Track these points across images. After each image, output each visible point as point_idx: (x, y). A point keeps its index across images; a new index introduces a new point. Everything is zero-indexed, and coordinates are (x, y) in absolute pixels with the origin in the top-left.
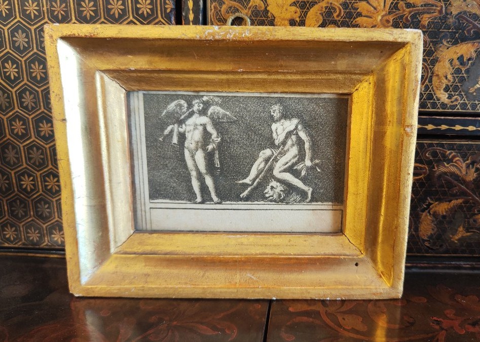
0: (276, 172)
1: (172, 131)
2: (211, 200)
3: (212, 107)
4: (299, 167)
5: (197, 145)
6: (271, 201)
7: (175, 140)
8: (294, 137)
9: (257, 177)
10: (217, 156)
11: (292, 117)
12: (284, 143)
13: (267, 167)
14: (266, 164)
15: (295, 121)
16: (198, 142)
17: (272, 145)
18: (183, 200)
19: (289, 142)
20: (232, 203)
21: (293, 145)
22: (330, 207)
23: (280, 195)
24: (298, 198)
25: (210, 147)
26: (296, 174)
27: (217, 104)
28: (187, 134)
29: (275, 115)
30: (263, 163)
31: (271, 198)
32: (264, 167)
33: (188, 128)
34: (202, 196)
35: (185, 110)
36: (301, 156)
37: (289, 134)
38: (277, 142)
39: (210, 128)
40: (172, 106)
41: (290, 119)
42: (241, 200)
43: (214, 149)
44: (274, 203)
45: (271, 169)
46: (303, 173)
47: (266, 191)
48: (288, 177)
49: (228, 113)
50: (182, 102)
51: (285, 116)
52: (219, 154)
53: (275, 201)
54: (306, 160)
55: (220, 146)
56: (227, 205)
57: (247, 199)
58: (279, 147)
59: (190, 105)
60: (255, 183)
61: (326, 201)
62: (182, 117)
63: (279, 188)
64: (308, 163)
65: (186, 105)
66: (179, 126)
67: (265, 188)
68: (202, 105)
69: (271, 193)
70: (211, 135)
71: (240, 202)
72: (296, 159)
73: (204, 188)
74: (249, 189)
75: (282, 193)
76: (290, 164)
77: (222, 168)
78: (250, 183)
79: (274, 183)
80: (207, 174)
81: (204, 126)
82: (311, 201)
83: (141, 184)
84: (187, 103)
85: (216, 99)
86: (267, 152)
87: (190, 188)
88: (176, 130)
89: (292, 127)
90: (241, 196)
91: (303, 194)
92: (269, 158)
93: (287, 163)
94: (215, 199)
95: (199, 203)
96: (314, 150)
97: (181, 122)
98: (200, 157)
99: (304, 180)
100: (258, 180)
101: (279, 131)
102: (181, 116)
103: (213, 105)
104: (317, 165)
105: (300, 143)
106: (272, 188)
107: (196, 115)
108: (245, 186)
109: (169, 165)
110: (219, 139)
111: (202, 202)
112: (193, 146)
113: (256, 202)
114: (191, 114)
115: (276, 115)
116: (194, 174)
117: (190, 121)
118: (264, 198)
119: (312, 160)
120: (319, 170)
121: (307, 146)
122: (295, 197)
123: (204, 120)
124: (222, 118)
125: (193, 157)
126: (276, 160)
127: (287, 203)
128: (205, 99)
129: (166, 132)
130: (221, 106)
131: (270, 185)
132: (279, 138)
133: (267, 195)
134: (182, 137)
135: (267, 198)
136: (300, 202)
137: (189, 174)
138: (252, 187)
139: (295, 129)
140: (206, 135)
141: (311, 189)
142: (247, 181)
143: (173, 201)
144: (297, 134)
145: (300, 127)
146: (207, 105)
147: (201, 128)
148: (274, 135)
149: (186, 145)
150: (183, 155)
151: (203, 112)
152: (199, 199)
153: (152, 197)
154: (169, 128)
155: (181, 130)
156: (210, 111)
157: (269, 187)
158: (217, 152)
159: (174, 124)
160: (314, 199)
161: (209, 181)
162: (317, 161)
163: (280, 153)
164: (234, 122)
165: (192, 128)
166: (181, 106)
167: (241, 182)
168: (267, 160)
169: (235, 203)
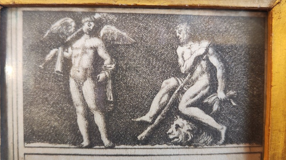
0: (182, 107)
1: (55, 56)
2: (102, 143)
3: (105, 27)
4: (209, 100)
5: (86, 73)
6: (176, 144)
7: (58, 67)
8: (204, 63)
9: (158, 113)
10: (110, 86)
11: (202, 39)
12: (192, 70)
13: (171, 100)
14: (170, 96)
15: (205, 44)
16: (86, 70)
17: (177, 73)
18: (66, 143)
19: (198, 69)
20: (128, 147)
21: (203, 73)
22: (247, 150)
23: (187, 136)
24: (210, 139)
25: (102, 76)
26: (207, 108)
27: (111, 23)
28: (73, 59)
29: (181, 36)
30: (166, 96)
31: (176, 140)
32: (167, 102)
33: (75, 52)
34: (90, 139)
35: (72, 30)
36: (213, 87)
37: (198, 59)
38: (183, 70)
39: (102, 52)
40: (57, 26)
41: (199, 41)
42: (139, 142)
43: (106, 79)
44: (179, 146)
45: (176, 103)
46: (216, 107)
47: (170, 131)
48: (197, 113)
49: (124, 34)
50: (70, 20)
51: (194, 37)
52: (113, 84)
53: (181, 144)
54: (218, 91)
55: (114, 74)
56: (121, 149)
57: (146, 141)
58: (185, 75)
59: (79, 24)
60: (156, 121)
61: (242, 142)
62: (69, 39)
63: (186, 127)
64: (221, 95)
65: (73, 24)
66: (64, 50)
67: (169, 127)
68: (93, 24)
69: (176, 133)
70: (103, 60)
71: (137, 146)
72: (206, 90)
73: (92, 128)
74: (149, 128)
75: (189, 133)
76: (198, 96)
77: (115, 103)
78: (150, 121)
79: (179, 121)
80: (96, 110)
81: (95, 49)
82: (225, 143)
83: (15, 123)
84: (76, 22)
85: (111, 17)
86: (172, 82)
87: (75, 128)
88: (60, 55)
89: (202, 51)
90: (139, 137)
91: (215, 134)
92: (174, 89)
93: (196, 95)
94: (106, 142)
95: (87, 147)
96: (228, 79)
97: (66, 45)
98: (88, 87)
99: (216, 116)
100: (159, 117)
101: (186, 57)
102: (67, 37)
103: (106, 24)
104: (231, 97)
105: (211, 70)
106: (177, 127)
107: (85, 36)
108: (145, 124)
109: (49, 99)
110: (113, 66)
111: (90, 147)
112: (80, 75)
113: (157, 146)
114: (80, 35)
115: (183, 36)
116: (80, 109)
117: (78, 44)
118: (166, 140)
119: (225, 92)
120: (234, 104)
121: (219, 73)
122: (206, 138)
123: (96, 42)
124: (118, 40)
125: (80, 88)
126: (182, 92)
127: (196, 147)
128: (97, 16)
129: (48, 57)
130: (116, 25)
131: (175, 123)
132: (185, 64)
133: (171, 137)
134: (67, 63)
135: (171, 140)
136: (211, 144)
137: (75, 110)
138: (153, 126)
139: (204, 54)
140: (97, 61)
141: (225, 128)
142: (147, 118)
143: (53, 145)
144: (207, 59)
145: (211, 51)
146: (99, 24)
147: (91, 52)
148: (180, 61)
149: (72, 73)
150: (67, 85)
151: (94, 33)
152: (86, 143)
153: (27, 139)
154: (53, 52)
155: (66, 54)
156: (102, 32)
157: (173, 127)
158: (110, 82)
159: (58, 47)
160: (228, 141)
161: (99, 120)
162: (231, 93)
163: (187, 83)
164: (132, 45)
165: (80, 52)
166: (67, 25)
167: (138, 119)
168: (171, 92)
169: (130, 147)
